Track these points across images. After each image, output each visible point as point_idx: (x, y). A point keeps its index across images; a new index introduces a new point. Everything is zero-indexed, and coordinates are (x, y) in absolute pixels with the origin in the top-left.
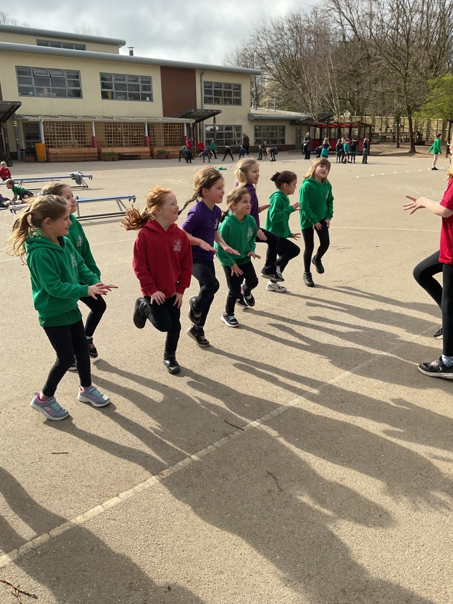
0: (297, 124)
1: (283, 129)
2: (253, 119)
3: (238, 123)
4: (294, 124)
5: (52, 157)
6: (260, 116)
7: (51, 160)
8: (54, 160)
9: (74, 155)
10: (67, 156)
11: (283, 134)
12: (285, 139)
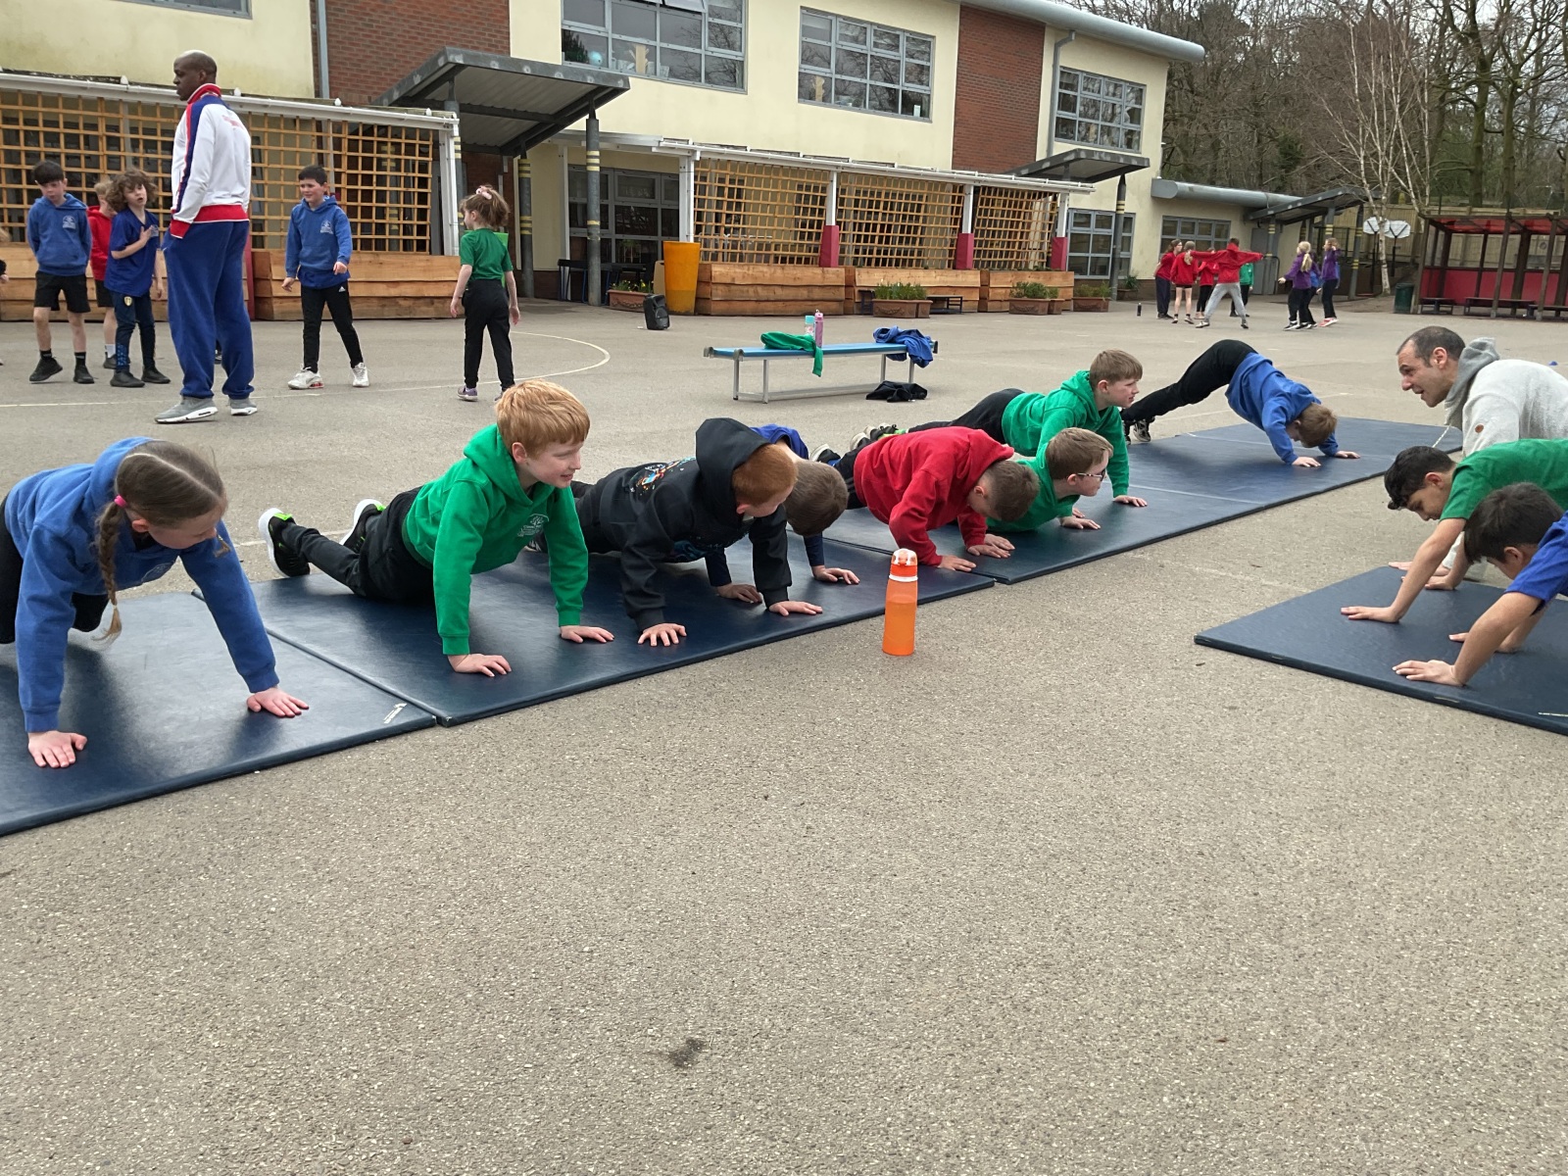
0: (1263, 220)
2: (1173, 195)
4: (1254, 219)
5: (718, 293)
6: (1190, 189)
7: (714, 307)
8: (723, 306)
9: (780, 293)
10: (762, 293)
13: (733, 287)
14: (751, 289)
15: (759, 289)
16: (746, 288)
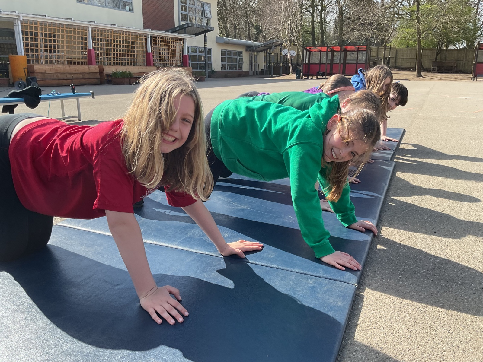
1: (241, 54)
2: (223, 42)
4: (249, 51)
5: (39, 77)
6: (229, 40)
8: (42, 82)
11: (241, 60)
12: (242, 65)
13: (46, 74)
14: (55, 75)
15: (59, 75)
16: (52, 75)
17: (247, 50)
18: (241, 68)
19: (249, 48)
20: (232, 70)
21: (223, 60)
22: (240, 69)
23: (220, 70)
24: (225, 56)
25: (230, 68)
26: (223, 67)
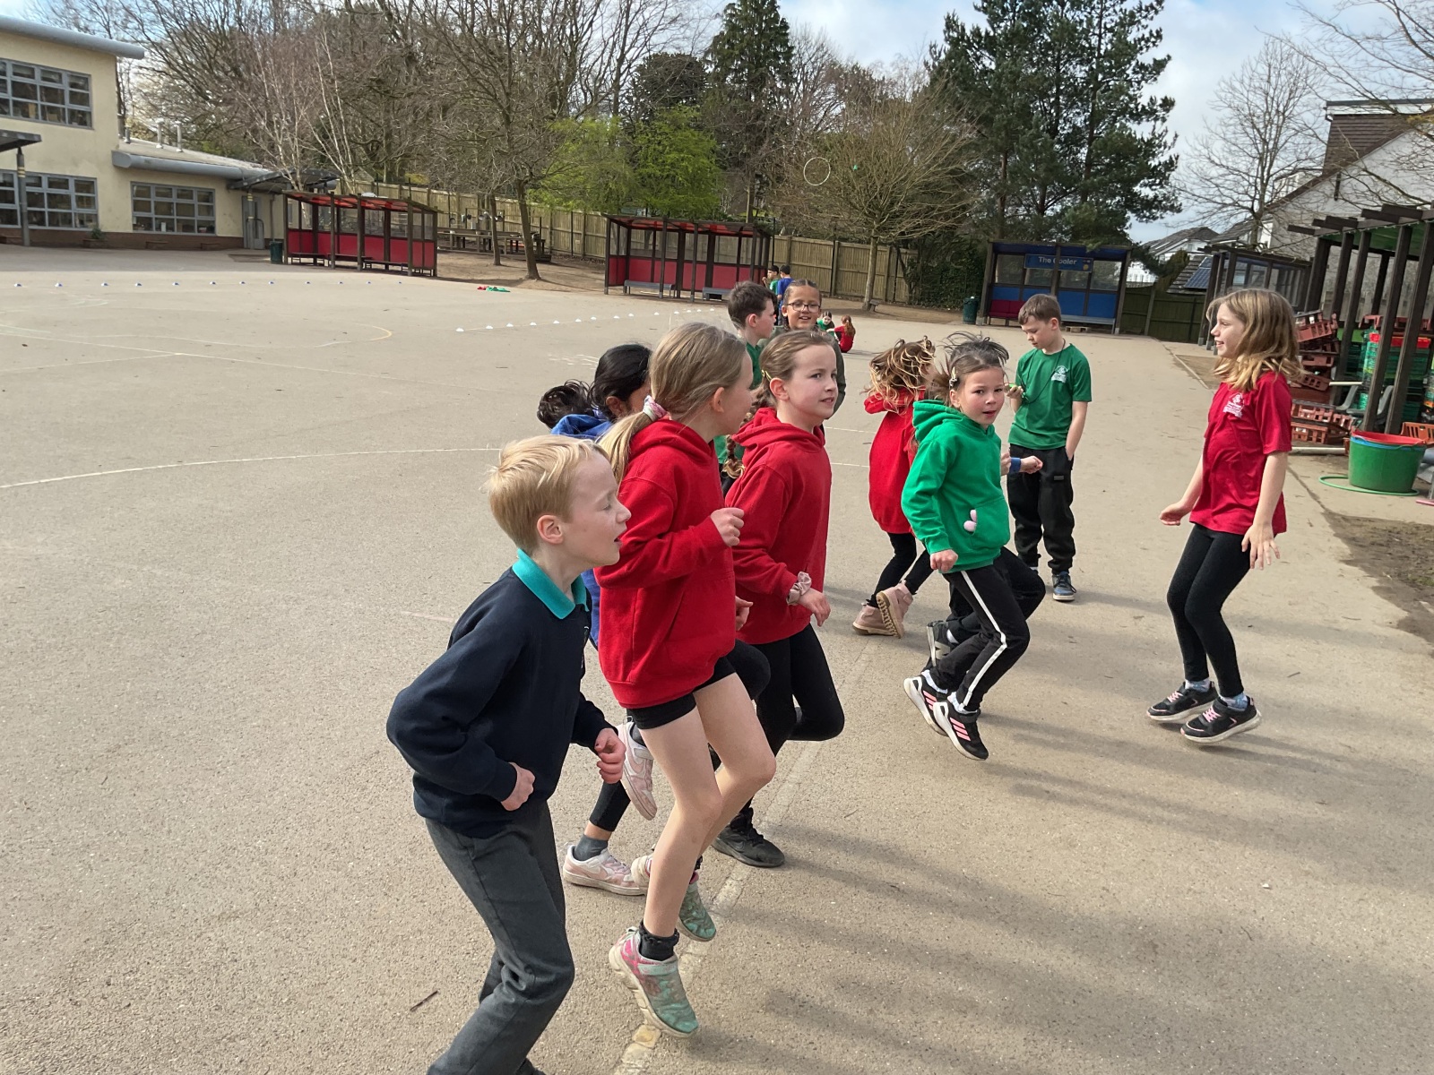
0: (245, 189)
1: (208, 197)
2: (127, 166)
3: (84, 172)
4: (236, 189)
6: (146, 161)
11: (210, 210)
12: (214, 222)
17: (228, 188)
18: (211, 229)
19: (234, 183)
20: (175, 233)
21: (137, 206)
22: (207, 232)
23: (130, 230)
24: (149, 197)
25: (168, 228)
26: (141, 222)
